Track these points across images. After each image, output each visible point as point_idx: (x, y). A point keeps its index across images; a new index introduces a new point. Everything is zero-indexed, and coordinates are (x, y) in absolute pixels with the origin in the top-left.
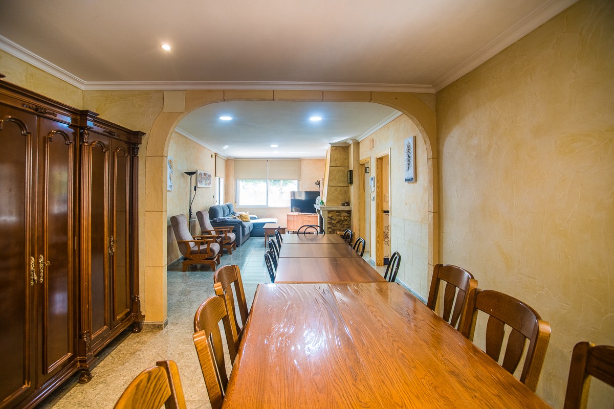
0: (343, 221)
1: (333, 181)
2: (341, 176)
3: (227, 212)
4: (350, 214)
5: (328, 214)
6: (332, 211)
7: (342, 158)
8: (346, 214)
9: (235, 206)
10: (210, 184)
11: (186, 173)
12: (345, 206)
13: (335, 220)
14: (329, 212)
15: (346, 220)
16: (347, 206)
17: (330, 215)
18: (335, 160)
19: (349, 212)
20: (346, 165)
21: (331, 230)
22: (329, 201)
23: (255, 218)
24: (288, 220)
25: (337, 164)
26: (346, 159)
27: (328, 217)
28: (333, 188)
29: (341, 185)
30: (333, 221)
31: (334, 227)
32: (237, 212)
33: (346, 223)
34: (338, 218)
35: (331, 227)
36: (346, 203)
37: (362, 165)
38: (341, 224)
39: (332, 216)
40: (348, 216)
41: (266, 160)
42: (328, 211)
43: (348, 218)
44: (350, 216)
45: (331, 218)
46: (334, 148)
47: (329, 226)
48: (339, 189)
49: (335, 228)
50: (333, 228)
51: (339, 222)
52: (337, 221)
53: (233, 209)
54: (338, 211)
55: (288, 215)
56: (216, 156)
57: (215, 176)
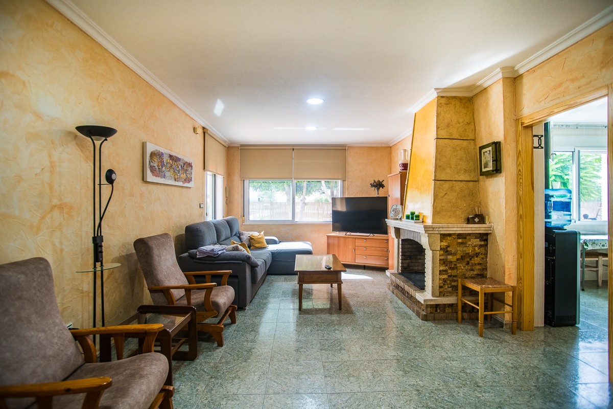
0: (471, 257)
1: (444, 169)
2: (461, 159)
3: (225, 232)
4: (486, 240)
5: (441, 241)
6: (449, 235)
7: (461, 121)
8: (477, 242)
9: (243, 221)
10: (188, 180)
11: (80, 129)
12: (475, 223)
13: (455, 254)
14: (444, 236)
15: (477, 255)
16: (479, 223)
17: (444, 244)
18: (448, 126)
19: (485, 237)
20: (471, 136)
21: (445, 277)
22: (439, 213)
23: (274, 242)
24: (328, 244)
25: (451, 134)
26: (468, 124)
27: (441, 249)
28: (446, 186)
29: (462, 178)
30: (450, 257)
31: (453, 269)
32: (244, 232)
33: (477, 260)
34: (460, 250)
35: (446, 271)
36: (476, 216)
37: (527, 127)
38: (468, 263)
39: (448, 246)
40: (481, 246)
41: (292, 148)
42: (441, 234)
43: (482, 250)
44: (487, 245)
45: (445, 250)
46: (443, 101)
47: (442, 268)
48: (458, 186)
49: (454, 273)
50: (449, 271)
51: (462, 258)
52: (458, 256)
53: (238, 227)
54: (460, 236)
55: (328, 237)
56: (204, 133)
57: (204, 168)
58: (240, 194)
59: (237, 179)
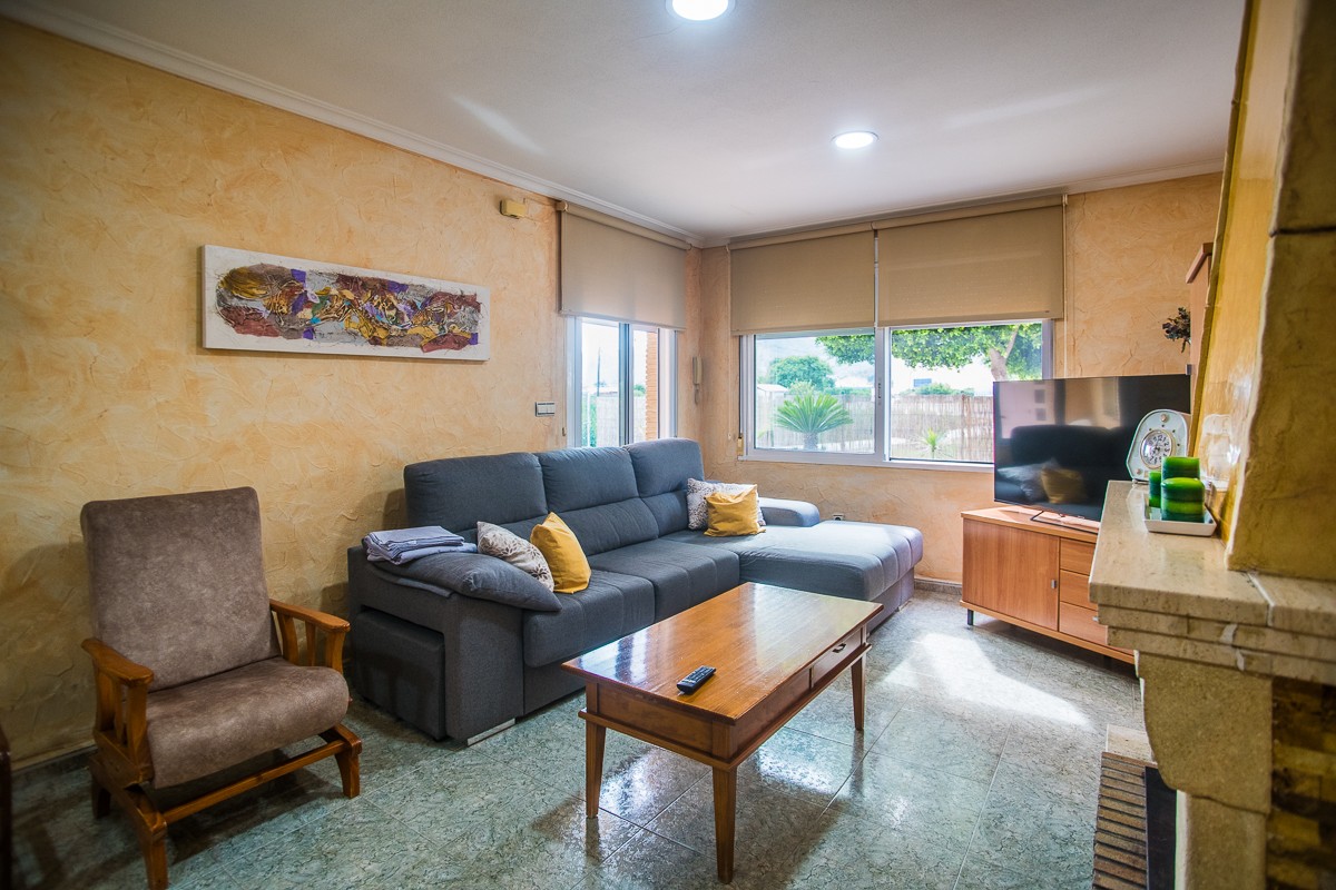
9: (739, 451)
24: (968, 547)
41: (870, 228)
55: (968, 520)
56: (559, 214)
57: (560, 307)
58: (733, 376)
59: (724, 333)
